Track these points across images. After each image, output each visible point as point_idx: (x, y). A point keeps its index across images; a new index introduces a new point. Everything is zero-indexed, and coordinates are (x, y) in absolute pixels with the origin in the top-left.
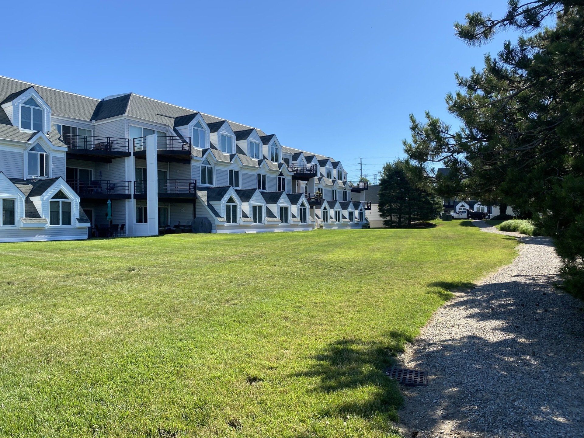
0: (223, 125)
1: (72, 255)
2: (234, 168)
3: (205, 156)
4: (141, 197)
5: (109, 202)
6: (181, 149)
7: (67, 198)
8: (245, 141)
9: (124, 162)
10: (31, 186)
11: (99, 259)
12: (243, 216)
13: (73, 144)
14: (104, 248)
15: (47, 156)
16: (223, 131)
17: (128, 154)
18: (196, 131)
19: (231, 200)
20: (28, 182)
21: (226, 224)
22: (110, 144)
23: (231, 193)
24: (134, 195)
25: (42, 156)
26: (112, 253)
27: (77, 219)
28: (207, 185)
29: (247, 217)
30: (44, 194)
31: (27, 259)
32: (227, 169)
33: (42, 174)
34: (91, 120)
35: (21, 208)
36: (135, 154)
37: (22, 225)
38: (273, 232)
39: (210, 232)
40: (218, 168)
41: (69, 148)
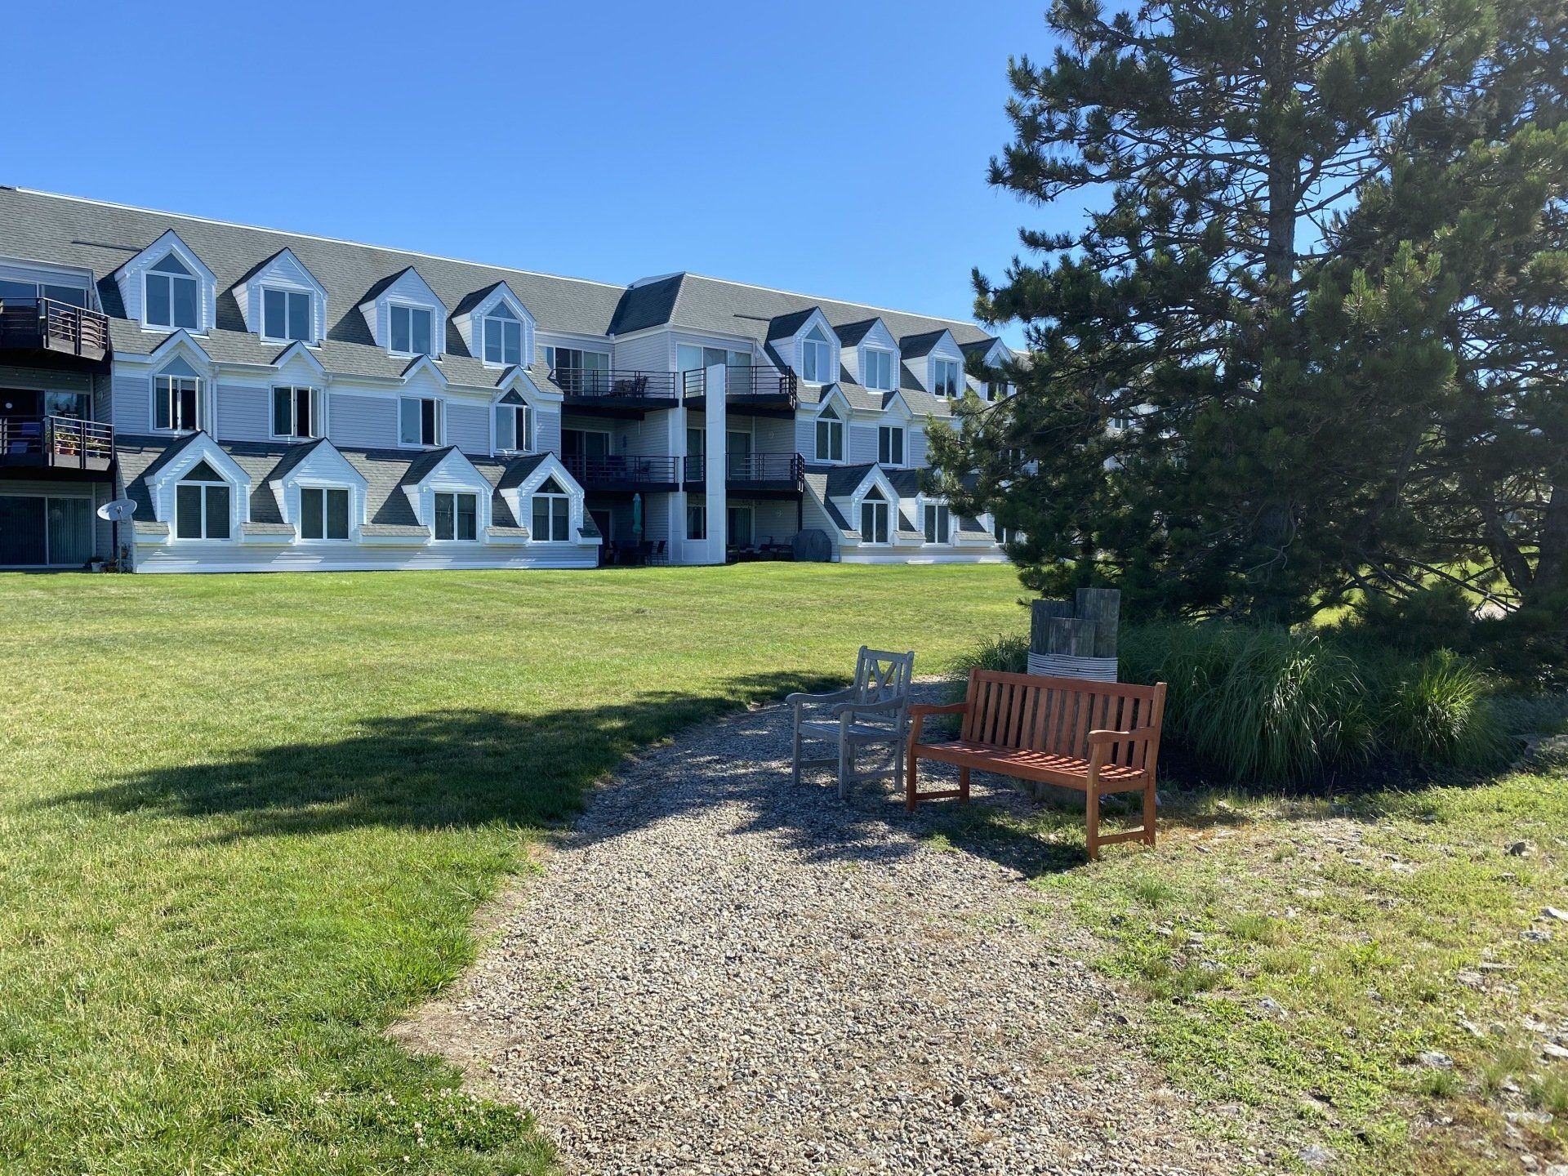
0: (871, 330)
1: (561, 590)
2: (891, 422)
3: (825, 401)
4: (696, 489)
5: (637, 497)
6: (777, 392)
7: (562, 492)
8: (925, 358)
9: (667, 418)
10: (502, 469)
11: (600, 596)
12: (901, 528)
13: (574, 388)
14: (615, 582)
15: (529, 412)
16: (870, 341)
17: (673, 403)
18: (809, 348)
19: (874, 493)
20: (498, 460)
21: (862, 545)
22: (641, 382)
23: (876, 478)
24: (685, 484)
25: (519, 412)
26: (624, 590)
27: (579, 529)
28: (830, 462)
29: (912, 529)
30: (523, 484)
31: (497, 592)
32: (874, 425)
33: (520, 446)
34: (607, 334)
35: (487, 509)
36: (686, 402)
37: (487, 540)
38: (975, 563)
39: (828, 561)
40: (855, 423)
41: (566, 393)
